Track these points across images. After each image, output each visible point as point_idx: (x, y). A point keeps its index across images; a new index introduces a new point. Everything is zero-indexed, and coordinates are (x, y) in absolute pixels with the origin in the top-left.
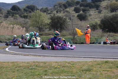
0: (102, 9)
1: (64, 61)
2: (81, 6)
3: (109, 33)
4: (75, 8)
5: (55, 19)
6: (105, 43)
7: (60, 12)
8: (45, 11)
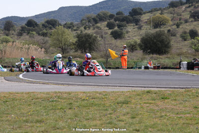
0: (142, 24)
1: (94, 91)
2: (116, 21)
3: (151, 55)
4: (108, 23)
5: (82, 37)
6: (146, 68)
7: (89, 28)
8: (70, 26)
